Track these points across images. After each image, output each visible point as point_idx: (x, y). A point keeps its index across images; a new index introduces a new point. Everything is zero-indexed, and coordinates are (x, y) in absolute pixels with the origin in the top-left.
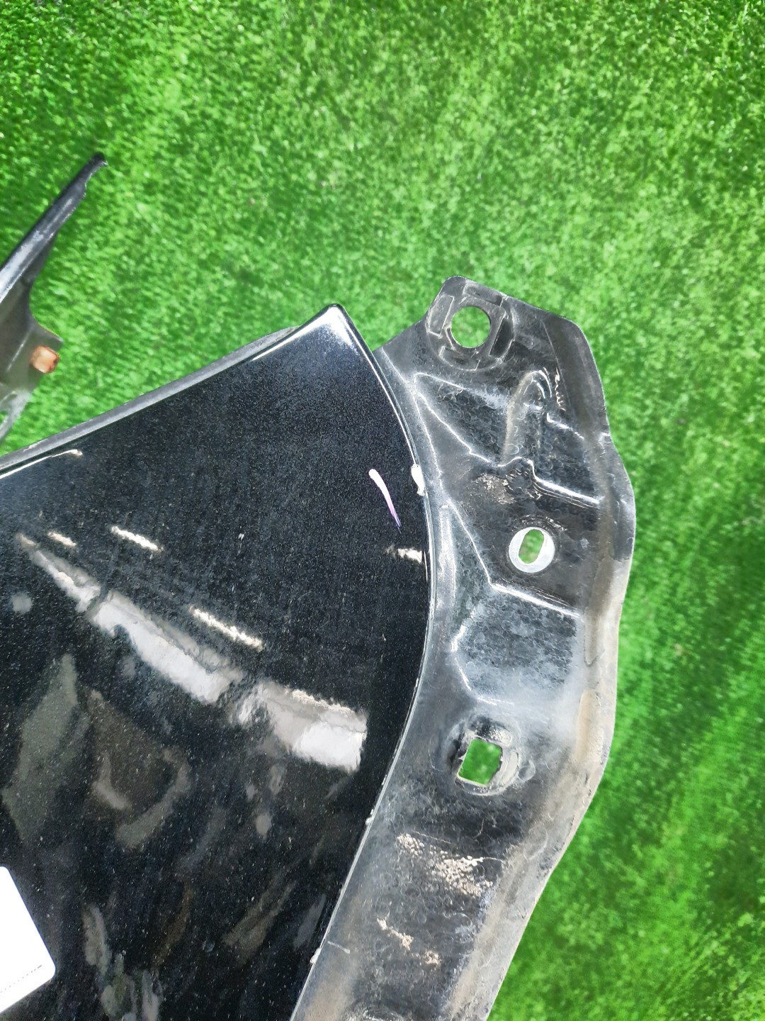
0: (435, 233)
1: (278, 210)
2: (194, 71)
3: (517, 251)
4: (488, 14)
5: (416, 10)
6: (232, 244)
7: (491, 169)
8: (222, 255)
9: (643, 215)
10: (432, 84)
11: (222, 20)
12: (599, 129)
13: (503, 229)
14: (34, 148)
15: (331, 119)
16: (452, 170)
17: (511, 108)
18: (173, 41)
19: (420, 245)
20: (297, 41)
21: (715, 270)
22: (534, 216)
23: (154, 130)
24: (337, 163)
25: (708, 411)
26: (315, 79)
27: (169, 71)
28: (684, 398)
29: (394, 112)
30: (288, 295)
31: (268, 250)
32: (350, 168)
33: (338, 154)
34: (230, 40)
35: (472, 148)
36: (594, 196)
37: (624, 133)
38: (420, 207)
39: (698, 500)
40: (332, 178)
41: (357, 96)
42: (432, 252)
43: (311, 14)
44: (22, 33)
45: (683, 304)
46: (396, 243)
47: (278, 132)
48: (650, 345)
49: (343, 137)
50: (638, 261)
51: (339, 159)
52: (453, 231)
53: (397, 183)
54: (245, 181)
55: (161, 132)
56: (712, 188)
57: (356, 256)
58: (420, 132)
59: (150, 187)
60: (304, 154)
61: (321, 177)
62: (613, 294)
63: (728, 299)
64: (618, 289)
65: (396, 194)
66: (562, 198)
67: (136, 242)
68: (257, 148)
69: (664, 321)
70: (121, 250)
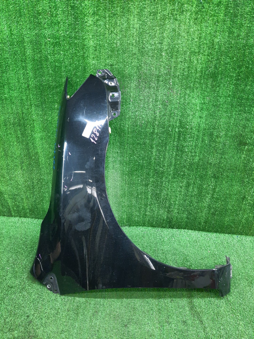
0: (136, 45)
1: (112, 53)
2: (93, 38)
3: (150, 42)
4: (131, 8)
5: (120, 13)
6: (108, 61)
7: (141, 31)
8: (107, 63)
9: (168, 26)
10: (127, 22)
11: (94, 29)
12: (155, 16)
13: (147, 40)
14: (76, 60)
15: (115, 35)
16: (135, 34)
17: (140, 20)
18: (89, 35)
19: (135, 48)
20: (106, 26)
21: (184, 29)
22: (151, 35)
23: (91, 49)
24: (118, 42)
25: (193, 53)
26: (110, 31)
27: (90, 40)
28: (188, 53)
29: (123, 30)
30: (118, 65)
31: (113, 60)
34: (96, 31)
35: (137, 29)
36: (159, 27)
37: (159, 15)
38: (133, 42)
39: (199, 70)
40: (118, 44)
41: (117, 30)
42: (137, 48)
43: (106, 22)
44: (70, 44)
45: (181, 37)
46: (131, 49)
47: (108, 41)
48: (179, 47)
49: (117, 37)
50: (170, 34)
51: (118, 41)
52: (139, 44)
53: (128, 40)
54: (106, 51)
55: (92, 49)
56: (178, 16)
57: (126, 54)
58: (128, 31)
59: (93, 58)
60: (113, 43)
61: (117, 45)
62: (169, 41)
63: (188, 33)
64: (169, 40)
65: (128, 42)
66: (154, 30)
67: (94, 67)
68: (106, 45)
69: (179, 42)
70: (93, 69)
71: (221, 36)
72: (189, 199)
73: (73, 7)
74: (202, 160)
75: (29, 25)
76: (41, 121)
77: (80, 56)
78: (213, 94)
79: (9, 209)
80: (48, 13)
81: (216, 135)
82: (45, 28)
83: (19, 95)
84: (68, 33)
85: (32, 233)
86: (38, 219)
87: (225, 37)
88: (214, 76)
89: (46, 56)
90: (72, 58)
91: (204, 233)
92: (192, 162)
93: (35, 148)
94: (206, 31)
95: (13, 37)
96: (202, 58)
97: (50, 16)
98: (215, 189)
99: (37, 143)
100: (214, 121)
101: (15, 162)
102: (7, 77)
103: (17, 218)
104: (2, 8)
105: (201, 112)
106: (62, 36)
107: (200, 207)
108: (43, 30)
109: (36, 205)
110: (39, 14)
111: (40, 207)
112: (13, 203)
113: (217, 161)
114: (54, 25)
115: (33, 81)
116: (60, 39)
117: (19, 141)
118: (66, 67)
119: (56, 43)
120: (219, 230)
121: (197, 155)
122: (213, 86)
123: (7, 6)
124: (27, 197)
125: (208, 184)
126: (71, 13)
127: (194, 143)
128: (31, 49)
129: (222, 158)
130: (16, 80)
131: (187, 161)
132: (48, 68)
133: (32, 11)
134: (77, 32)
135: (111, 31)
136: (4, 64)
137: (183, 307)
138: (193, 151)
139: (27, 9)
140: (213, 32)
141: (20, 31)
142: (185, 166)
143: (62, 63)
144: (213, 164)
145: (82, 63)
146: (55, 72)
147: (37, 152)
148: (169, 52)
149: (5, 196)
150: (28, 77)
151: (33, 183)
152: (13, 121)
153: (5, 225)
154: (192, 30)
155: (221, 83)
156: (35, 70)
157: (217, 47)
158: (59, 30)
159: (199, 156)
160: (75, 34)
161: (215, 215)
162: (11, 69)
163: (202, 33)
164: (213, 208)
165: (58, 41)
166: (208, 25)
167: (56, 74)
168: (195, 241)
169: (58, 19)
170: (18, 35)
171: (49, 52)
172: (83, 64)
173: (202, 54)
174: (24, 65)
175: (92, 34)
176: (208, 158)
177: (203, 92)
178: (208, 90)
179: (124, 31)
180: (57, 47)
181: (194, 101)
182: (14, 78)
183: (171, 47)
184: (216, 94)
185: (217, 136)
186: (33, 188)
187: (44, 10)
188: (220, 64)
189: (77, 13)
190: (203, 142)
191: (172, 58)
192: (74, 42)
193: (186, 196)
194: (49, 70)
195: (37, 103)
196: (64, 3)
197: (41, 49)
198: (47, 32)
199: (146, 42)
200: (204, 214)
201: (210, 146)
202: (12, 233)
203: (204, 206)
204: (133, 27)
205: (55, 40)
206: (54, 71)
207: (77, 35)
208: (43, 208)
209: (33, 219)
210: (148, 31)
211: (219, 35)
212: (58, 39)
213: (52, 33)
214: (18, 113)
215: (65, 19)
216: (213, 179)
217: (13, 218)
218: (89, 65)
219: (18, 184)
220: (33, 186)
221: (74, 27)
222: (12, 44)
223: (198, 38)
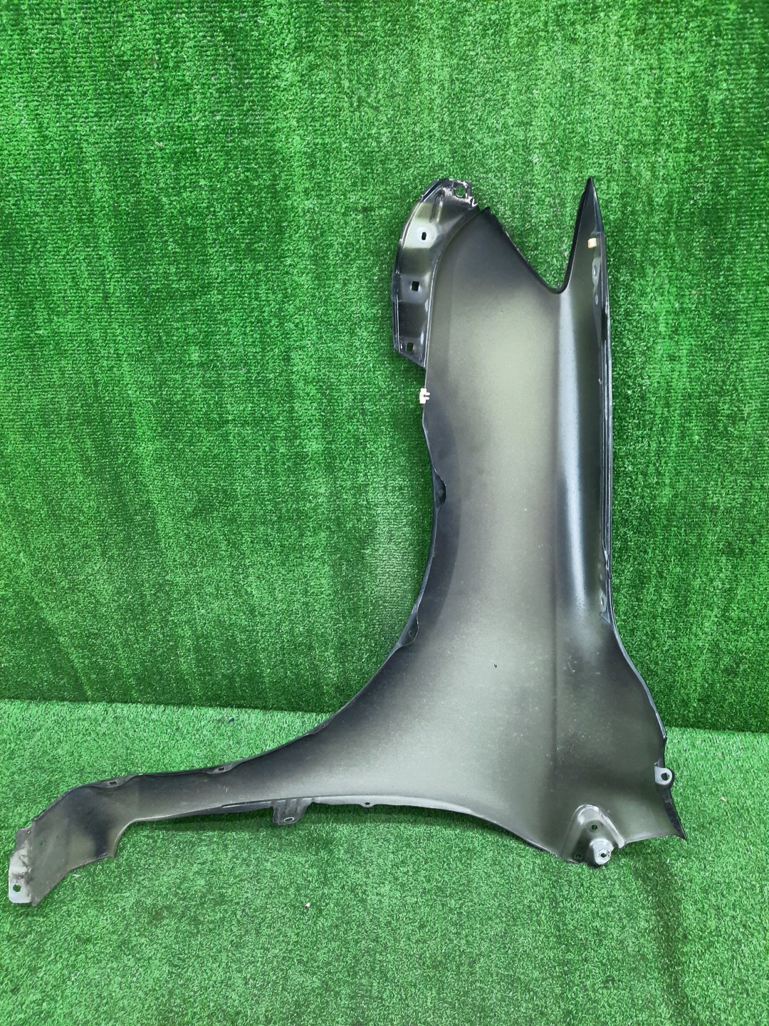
0: (444, 137)
1: (366, 170)
2: (303, 126)
3: (489, 122)
4: (420, 16)
5: (385, 36)
6: (353, 197)
8: (351, 205)
9: (547, 65)
10: (409, 65)
11: (304, 96)
12: (500, 37)
13: (477, 116)
14: (251, 202)
15: (371, 113)
16: (438, 101)
17: (452, 53)
18: (287, 118)
19: (440, 147)
20: (340, 85)
21: (602, 69)
22: (489, 99)
23: (296, 164)
24: (382, 131)
25: (637, 146)
27: (292, 133)
28: (620, 147)
29: (397, 90)
31: (370, 191)
32: (390, 130)
33: (381, 126)
34: (312, 103)
35: (443, 85)
36: (515, 71)
37: (515, 30)
38: (431, 128)
39: (659, 200)
40: (384, 139)
41: (377, 93)
42: (448, 147)
43: (341, 69)
44: (228, 153)
45: (593, 97)
46: (427, 153)
47: (350, 133)
48: (586, 129)
49: (380, 117)
50: (556, 89)
51: (383, 128)
52: (453, 131)
53: (415, 124)
54: (346, 164)
55: (300, 163)
56: (578, 27)
58: (414, 92)
59: (306, 191)
60: (366, 136)
62: (551, 114)
63: (617, 80)
64: (552, 110)
65: (417, 129)
66: (499, 81)
67: (311, 221)
68: (344, 146)
69: (588, 112)
70: (306, 228)
71: (733, 79)
72: (644, 627)
73: (229, 34)
74: (685, 499)
75: (96, 104)
76: (153, 405)
77: (261, 189)
78: (712, 277)
79: (77, 679)
80: (152, 59)
81: (729, 412)
82: (145, 109)
83: (80, 329)
84: (218, 118)
85: (146, 753)
86: (166, 704)
87: (745, 82)
88: (712, 217)
89: (153, 198)
90: (237, 197)
91: (700, 736)
92: (648, 506)
93: (141, 488)
94: (679, 70)
95: (48, 147)
96: (667, 159)
97: (158, 68)
98: (730, 590)
99: (147, 471)
100: (720, 367)
101: (84, 536)
102: (39, 274)
103: (100, 707)
104: (10, 59)
105: (671, 339)
106: (201, 130)
107: (684, 649)
108: (140, 116)
109: (155, 663)
110: (125, 65)
111: (168, 670)
112: (87, 661)
113: (734, 499)
114: (173, 95)
115: (118, 282)
116: (196, 139)
117: (91, 469)
118: (220, 227)
119: (182, 153)
120: (753, 721)
121: (667, 481)
122: (712, 250)
123: (25, 51)
124: (127, 640)
125: (707, 575)
126: (226, 50)
127: (654, 445)
128: (107, 179)
129: (752, 487)
130: (67, 282)
131: (632, 504)
132: (163, 235)
133: (100, 59)
134: (248, 110)
135: (359, 98)
136: (27, 233)
137: (649, 1004)
138: (651, 469)
139: (85, 53)
140: (702, 68)
141: (68, 127)
142: (627, 520)
143: (207, 215)
144: (722, 508)
145: (268, 212)
146: (185, 248)
147: (149, 501)
148: (554, 150)
149: (62, 639)
150: (102, 268)
151: (142, 596)
152: (69, 410)
153: (65, 730)
154: (630, 68)
155: (739, 238)
156: (121, 246)
157: (718, 119)
158: (190, 112)
159: (672, 486)
160: (242, 120)
161: (736, 675)
162: (50, 248)
163: (664, 76)
164: (729, 652)
165: (189, 145)
166: (683, 48)
167: (189, 252)
168: (674, 764)
169: (184, 75)
170: (62, 137)
171: (161, 185)
172: (272, 215)
173: (668, 146)
174: (87, 231)
175: (297, 115)
176: (705, 489)
177: (677, 275)
178: (695, 265)
179: (401, 95)
180: (186, 165)
181: (649, 307)
182: (62, 276)
183: (559, 132)
184: (721, 279)
185: (733, 419)
186: (144, 610)
187: (139, 50)
188: (733, 175)
189: (244, 51)
190: (683, 437)
191: (567, 169)
192: (239, 147)
193: (636, 617)
194: (167, 241)
195: (136, 351)
196: (200, 22)
197: (136, 176)
198: (153, 121)
199: (476, 124)
200: (699, 674)
201: (712, 450)
202: (85, 757)
203: (698, 647)
204: (430, 80)
205: (181, 144)
206: (183, 244)
207: (247, 121)
208: (178, 672)
209: (150, 707)
210: (479, 89)
211: (725, 77)
212: (189, 139)
213: (169, 123)
214: (81, 384)
215: (206, 72)
216: (724, 559)
217: (89, 706)
218: (293, 215)
219: (97, 601)
220: (142, 605)
221: (236, 96)
222: (46, 170)
223: (652, 95)
